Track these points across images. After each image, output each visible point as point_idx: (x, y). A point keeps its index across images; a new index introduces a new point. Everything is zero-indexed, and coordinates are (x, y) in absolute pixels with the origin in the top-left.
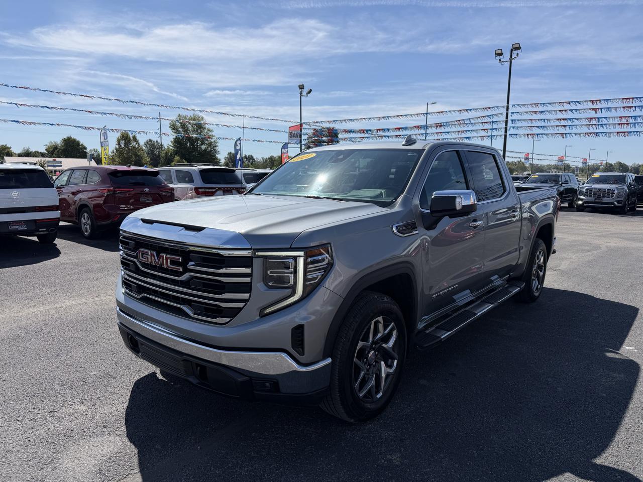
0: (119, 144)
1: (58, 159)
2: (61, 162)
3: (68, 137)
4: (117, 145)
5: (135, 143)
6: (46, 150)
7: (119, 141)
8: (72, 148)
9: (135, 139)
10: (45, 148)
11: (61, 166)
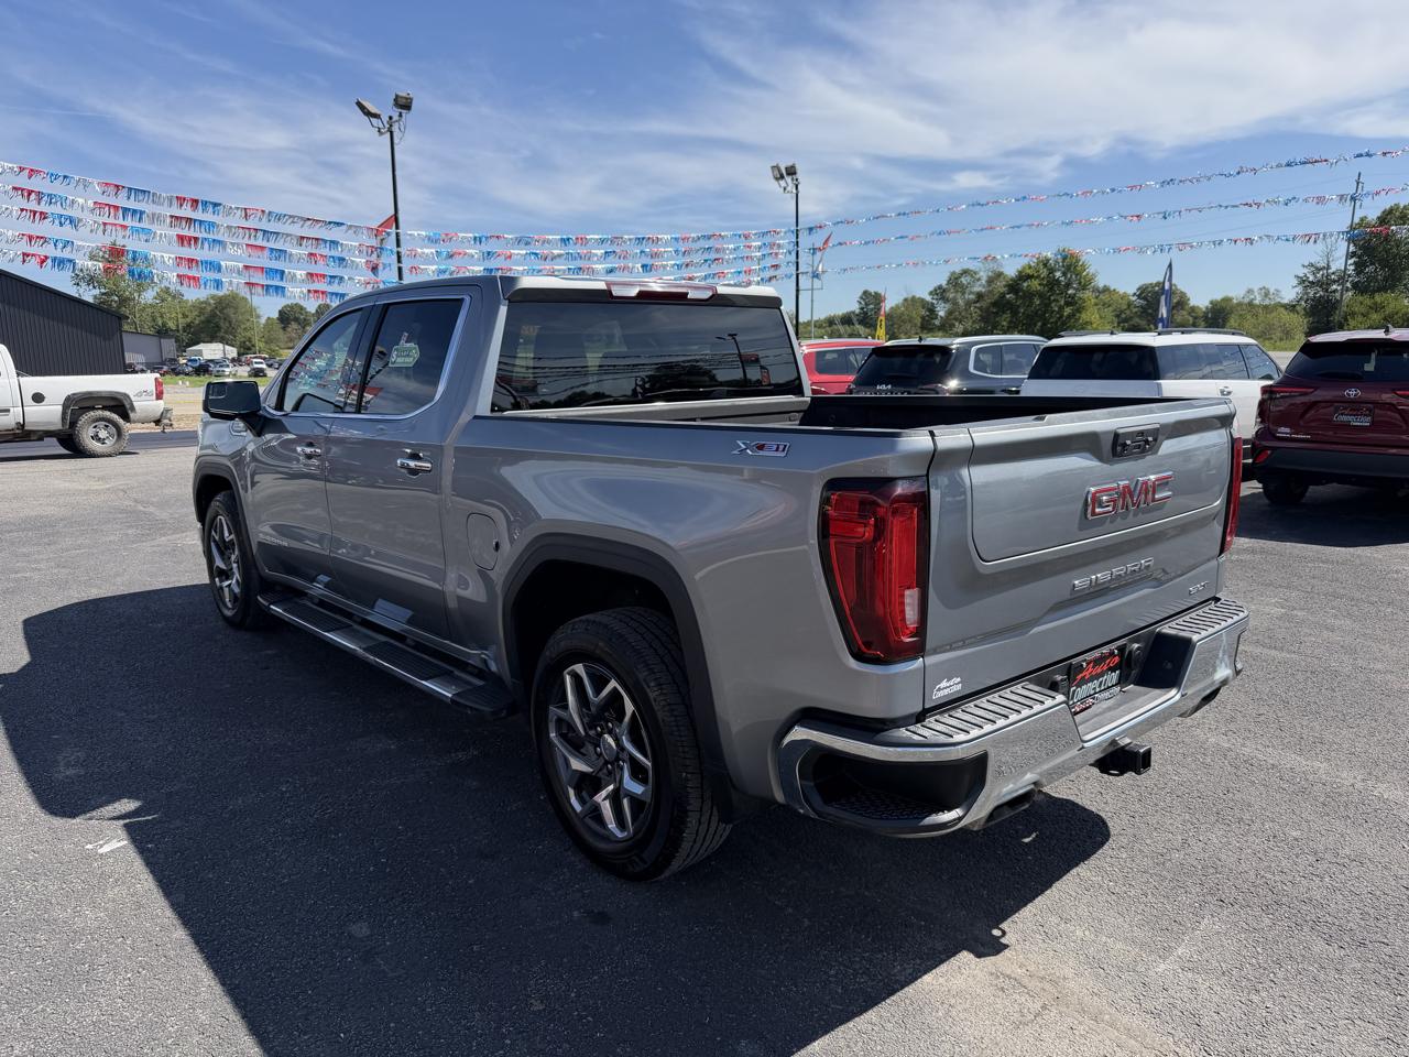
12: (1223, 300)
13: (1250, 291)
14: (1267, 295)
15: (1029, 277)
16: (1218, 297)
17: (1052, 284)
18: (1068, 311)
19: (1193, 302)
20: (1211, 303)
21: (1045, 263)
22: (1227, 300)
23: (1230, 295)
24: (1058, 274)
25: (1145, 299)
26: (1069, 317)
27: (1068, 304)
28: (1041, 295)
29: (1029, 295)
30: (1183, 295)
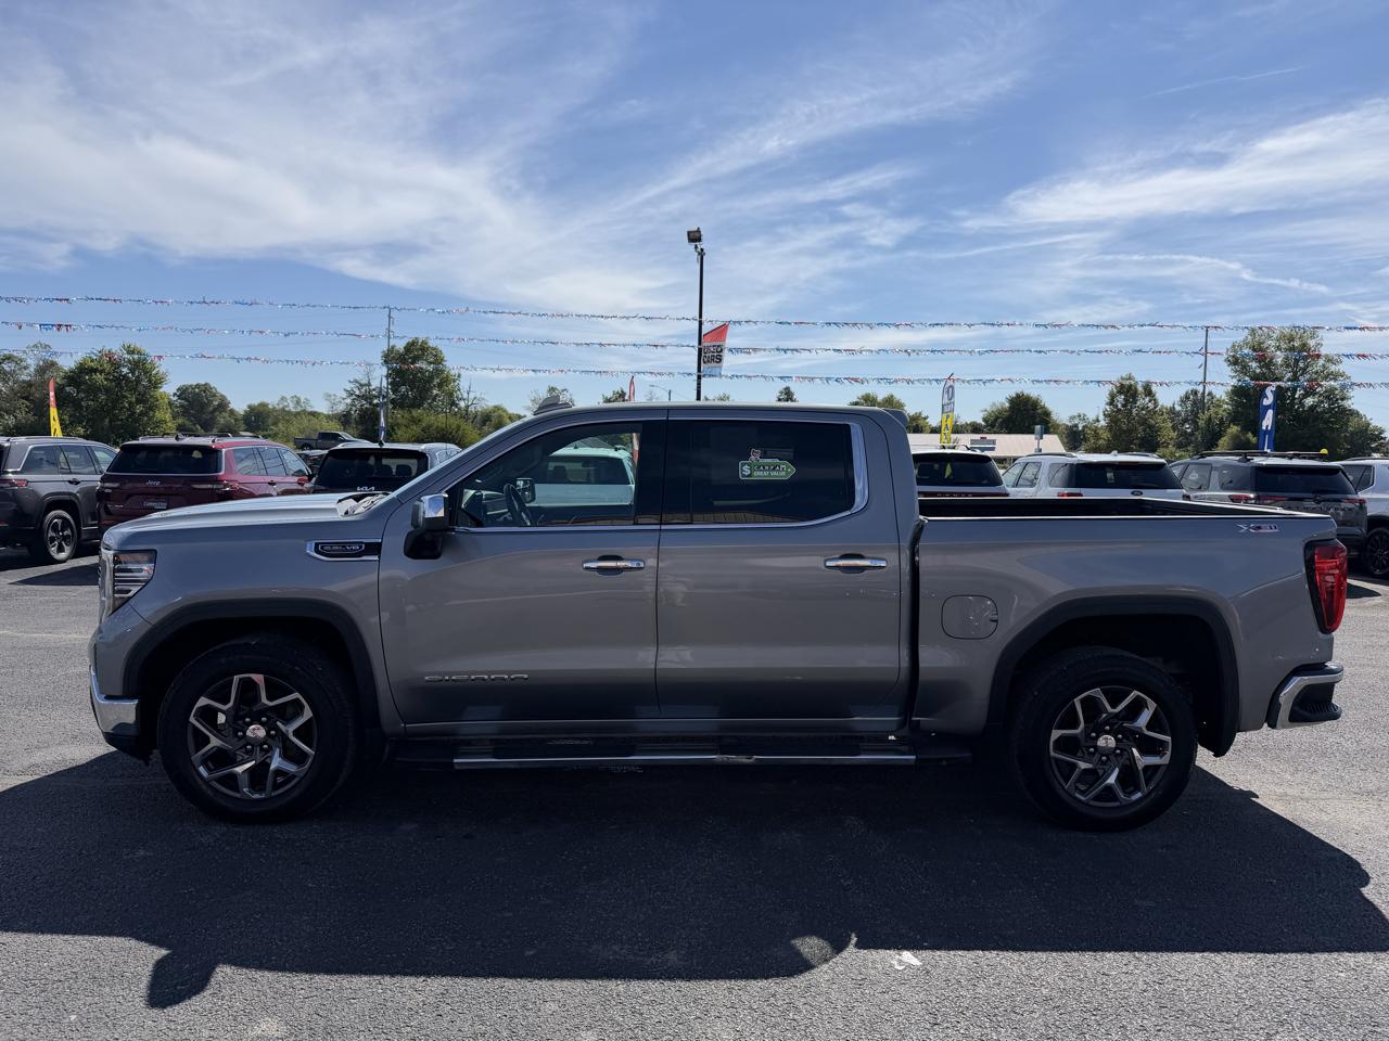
0: (1111, 403)
1: (990, 437)
2: (994, 442)
3: (1017, 395)
4: (1107, 404)
5: (1147, 399)
6: (984, 420)
7: (1112, 398)
8: (1023, 415)
9: (1148, 392)
10: (982, 415)
11: (993, 449)
12: (260, 405)
13: (283, 398)
14: (298, 402)
15: (94, 370)
16: (255, 402)
17: (120, 380)
18: (139, 408)
19: (232, 406)
20: (249, 407)
21: (110, 355)
22: (263, 405)
23: (266, 401)
24: (125, 370)
25: (185, 399)
26: (141, 414)
27: (139, 401)
28: (107, 390)
29: (93, 390)
30: (223, 398)
